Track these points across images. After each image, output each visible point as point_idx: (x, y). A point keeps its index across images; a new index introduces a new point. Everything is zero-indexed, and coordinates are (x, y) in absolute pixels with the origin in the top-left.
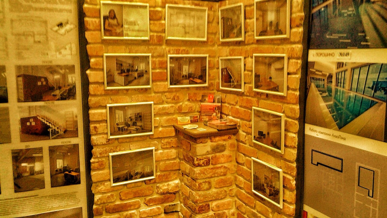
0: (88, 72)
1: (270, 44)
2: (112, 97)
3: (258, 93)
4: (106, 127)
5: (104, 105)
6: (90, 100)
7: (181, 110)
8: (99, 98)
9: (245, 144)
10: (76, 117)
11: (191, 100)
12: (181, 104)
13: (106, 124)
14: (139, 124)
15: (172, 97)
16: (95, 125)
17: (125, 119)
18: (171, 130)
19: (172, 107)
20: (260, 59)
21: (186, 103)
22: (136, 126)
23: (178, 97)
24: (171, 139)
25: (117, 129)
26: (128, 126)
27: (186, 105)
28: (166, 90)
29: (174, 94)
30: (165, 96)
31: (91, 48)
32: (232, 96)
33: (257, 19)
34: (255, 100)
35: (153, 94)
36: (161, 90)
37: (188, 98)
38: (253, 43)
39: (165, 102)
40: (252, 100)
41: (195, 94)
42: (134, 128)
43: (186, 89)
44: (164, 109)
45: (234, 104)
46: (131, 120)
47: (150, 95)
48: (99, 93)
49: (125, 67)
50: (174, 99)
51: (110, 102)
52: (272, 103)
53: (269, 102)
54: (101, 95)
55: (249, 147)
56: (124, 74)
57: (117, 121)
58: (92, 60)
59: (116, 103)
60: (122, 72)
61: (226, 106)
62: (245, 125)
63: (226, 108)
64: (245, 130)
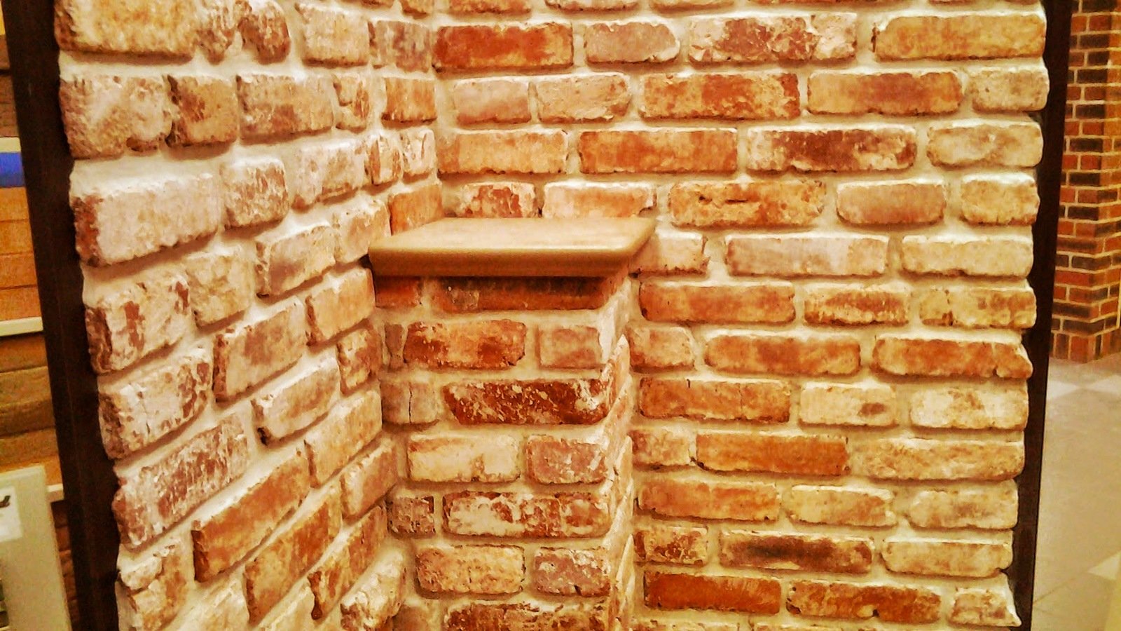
7: (376, 172)
11: (392, 118)
15: (355, 97)
21: (383, 132)
23: (366, 97)
27: (385, 142)
30: (336, 86)
32: (590, 83)
37: (383, 110)
39: (334, 125)
40: (745, 82)
43: (379, 58)
44: (342, 160)
50: (358, 107)
55: (732, 284)
61: (534, 138)
62: (702, 198)
63: (537, 145)
64: (702, 218)
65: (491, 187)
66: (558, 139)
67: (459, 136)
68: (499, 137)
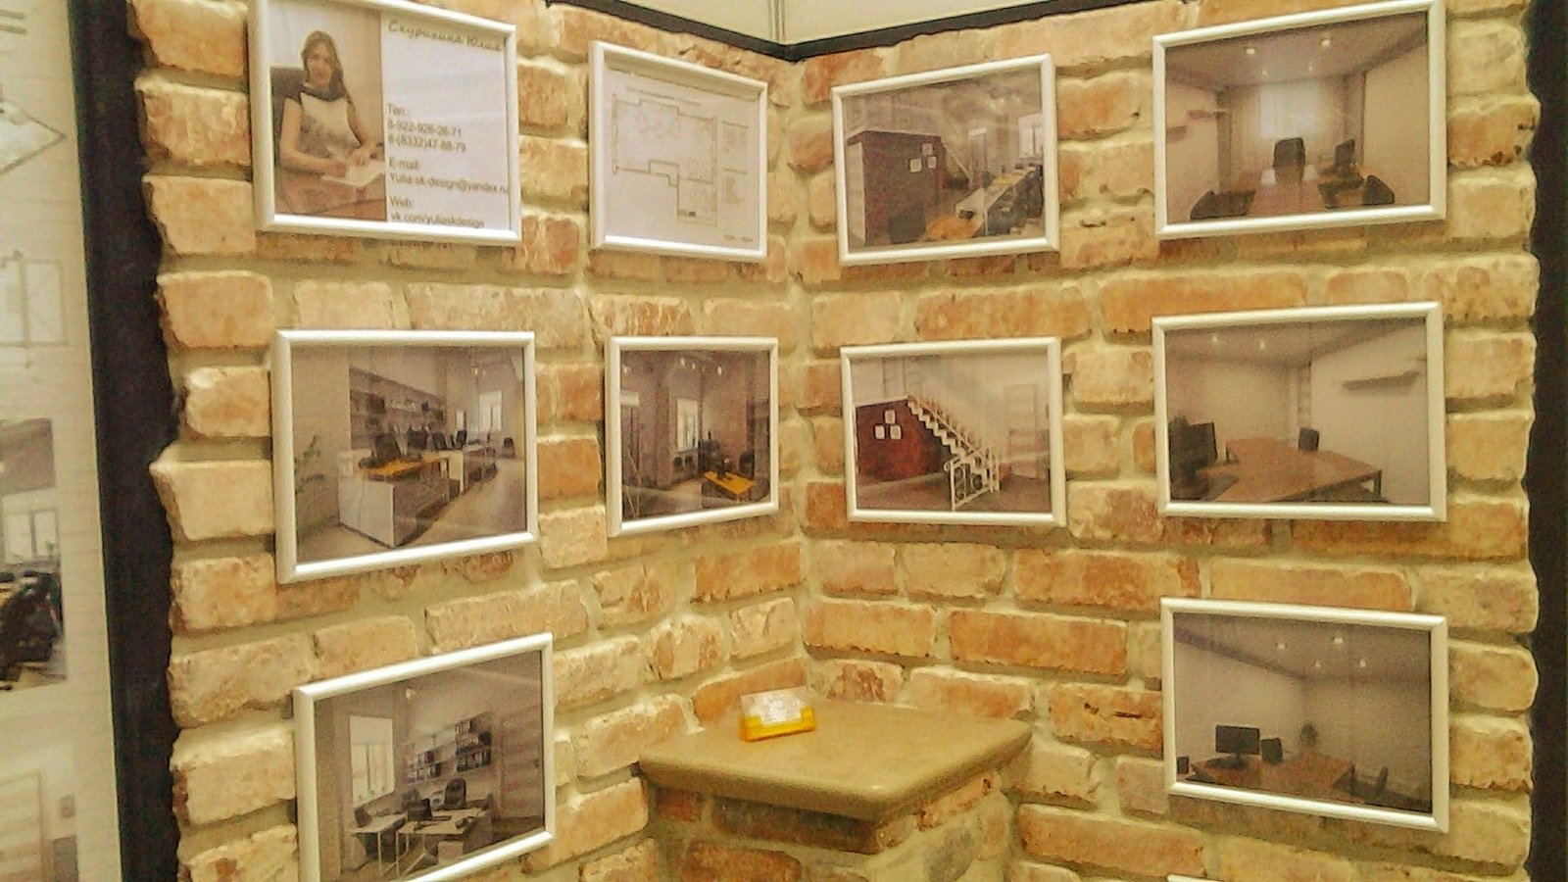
0: (167, 466)
1: (1281, 259)
2: (321, 633)
3: (1193, 524)
4: (291, 847)
5: (278, 694)
6: (188, 669)
7: (669, 666)
8: (245, 648)
9: (1088, 806)
10: (68, 811)
11: (707, 599)
12: (665, 626)
13: (291, 830)
14: (478, 788)
15: (628, 593)
16: (223, 851)
17: (401, 777)
18: (629, 793)
19: (631, 650)
20: (1215, 339)
21: (689, 618)
22: (463, 807)
23: (654, 588)
24: (627, 853)
25: (356, 851)
26: (424, 812)
27: (689, 629)
28: (602, 552)
29: (635, 571)
30: (598, 589)
31: (191, 290)
32: (959, 555)
33: (1175, 133)
34: (1161, 560)
35: (538, 587)
36: (579, 551)
37: (693, 593)
38: (1127, 263)
39: (593, 632)
40: (1133, 566)
41: (724, 561)
42: (449, 824)
43: (686, 539)
44: (595, 666)
45: (979, 596)
46: (438, 771)
47: (522, 595)
48: (244, 615)
49: (401, 421)
50: (637, 602)
51: (312, 666)
52: (1319, 566)
53: (1286, 564)
54: (258, 626)
55: (1125, 821)
56: (391, 469)
57: (361, 792)
58: (201, 381)
59: (350, 669)
60: (384, 450)
61: (900, 613)
62: (1087, 706)
63: (903, 623)
64: (1088, 732)
65: (855, 666)
66: (926, 617)
67: (825, 604)
68: (865, 608)
